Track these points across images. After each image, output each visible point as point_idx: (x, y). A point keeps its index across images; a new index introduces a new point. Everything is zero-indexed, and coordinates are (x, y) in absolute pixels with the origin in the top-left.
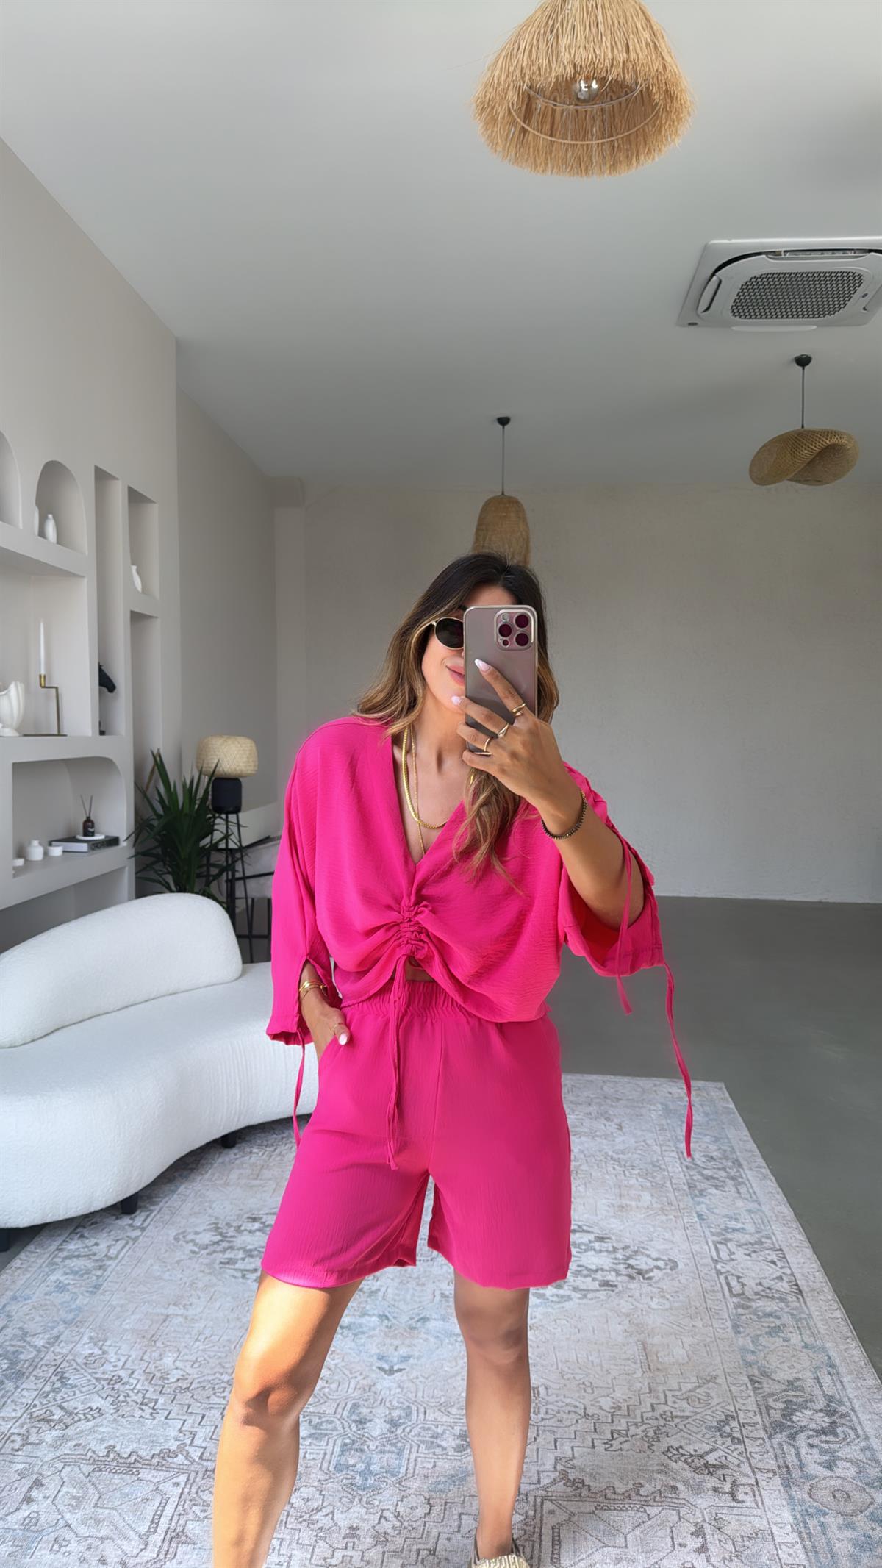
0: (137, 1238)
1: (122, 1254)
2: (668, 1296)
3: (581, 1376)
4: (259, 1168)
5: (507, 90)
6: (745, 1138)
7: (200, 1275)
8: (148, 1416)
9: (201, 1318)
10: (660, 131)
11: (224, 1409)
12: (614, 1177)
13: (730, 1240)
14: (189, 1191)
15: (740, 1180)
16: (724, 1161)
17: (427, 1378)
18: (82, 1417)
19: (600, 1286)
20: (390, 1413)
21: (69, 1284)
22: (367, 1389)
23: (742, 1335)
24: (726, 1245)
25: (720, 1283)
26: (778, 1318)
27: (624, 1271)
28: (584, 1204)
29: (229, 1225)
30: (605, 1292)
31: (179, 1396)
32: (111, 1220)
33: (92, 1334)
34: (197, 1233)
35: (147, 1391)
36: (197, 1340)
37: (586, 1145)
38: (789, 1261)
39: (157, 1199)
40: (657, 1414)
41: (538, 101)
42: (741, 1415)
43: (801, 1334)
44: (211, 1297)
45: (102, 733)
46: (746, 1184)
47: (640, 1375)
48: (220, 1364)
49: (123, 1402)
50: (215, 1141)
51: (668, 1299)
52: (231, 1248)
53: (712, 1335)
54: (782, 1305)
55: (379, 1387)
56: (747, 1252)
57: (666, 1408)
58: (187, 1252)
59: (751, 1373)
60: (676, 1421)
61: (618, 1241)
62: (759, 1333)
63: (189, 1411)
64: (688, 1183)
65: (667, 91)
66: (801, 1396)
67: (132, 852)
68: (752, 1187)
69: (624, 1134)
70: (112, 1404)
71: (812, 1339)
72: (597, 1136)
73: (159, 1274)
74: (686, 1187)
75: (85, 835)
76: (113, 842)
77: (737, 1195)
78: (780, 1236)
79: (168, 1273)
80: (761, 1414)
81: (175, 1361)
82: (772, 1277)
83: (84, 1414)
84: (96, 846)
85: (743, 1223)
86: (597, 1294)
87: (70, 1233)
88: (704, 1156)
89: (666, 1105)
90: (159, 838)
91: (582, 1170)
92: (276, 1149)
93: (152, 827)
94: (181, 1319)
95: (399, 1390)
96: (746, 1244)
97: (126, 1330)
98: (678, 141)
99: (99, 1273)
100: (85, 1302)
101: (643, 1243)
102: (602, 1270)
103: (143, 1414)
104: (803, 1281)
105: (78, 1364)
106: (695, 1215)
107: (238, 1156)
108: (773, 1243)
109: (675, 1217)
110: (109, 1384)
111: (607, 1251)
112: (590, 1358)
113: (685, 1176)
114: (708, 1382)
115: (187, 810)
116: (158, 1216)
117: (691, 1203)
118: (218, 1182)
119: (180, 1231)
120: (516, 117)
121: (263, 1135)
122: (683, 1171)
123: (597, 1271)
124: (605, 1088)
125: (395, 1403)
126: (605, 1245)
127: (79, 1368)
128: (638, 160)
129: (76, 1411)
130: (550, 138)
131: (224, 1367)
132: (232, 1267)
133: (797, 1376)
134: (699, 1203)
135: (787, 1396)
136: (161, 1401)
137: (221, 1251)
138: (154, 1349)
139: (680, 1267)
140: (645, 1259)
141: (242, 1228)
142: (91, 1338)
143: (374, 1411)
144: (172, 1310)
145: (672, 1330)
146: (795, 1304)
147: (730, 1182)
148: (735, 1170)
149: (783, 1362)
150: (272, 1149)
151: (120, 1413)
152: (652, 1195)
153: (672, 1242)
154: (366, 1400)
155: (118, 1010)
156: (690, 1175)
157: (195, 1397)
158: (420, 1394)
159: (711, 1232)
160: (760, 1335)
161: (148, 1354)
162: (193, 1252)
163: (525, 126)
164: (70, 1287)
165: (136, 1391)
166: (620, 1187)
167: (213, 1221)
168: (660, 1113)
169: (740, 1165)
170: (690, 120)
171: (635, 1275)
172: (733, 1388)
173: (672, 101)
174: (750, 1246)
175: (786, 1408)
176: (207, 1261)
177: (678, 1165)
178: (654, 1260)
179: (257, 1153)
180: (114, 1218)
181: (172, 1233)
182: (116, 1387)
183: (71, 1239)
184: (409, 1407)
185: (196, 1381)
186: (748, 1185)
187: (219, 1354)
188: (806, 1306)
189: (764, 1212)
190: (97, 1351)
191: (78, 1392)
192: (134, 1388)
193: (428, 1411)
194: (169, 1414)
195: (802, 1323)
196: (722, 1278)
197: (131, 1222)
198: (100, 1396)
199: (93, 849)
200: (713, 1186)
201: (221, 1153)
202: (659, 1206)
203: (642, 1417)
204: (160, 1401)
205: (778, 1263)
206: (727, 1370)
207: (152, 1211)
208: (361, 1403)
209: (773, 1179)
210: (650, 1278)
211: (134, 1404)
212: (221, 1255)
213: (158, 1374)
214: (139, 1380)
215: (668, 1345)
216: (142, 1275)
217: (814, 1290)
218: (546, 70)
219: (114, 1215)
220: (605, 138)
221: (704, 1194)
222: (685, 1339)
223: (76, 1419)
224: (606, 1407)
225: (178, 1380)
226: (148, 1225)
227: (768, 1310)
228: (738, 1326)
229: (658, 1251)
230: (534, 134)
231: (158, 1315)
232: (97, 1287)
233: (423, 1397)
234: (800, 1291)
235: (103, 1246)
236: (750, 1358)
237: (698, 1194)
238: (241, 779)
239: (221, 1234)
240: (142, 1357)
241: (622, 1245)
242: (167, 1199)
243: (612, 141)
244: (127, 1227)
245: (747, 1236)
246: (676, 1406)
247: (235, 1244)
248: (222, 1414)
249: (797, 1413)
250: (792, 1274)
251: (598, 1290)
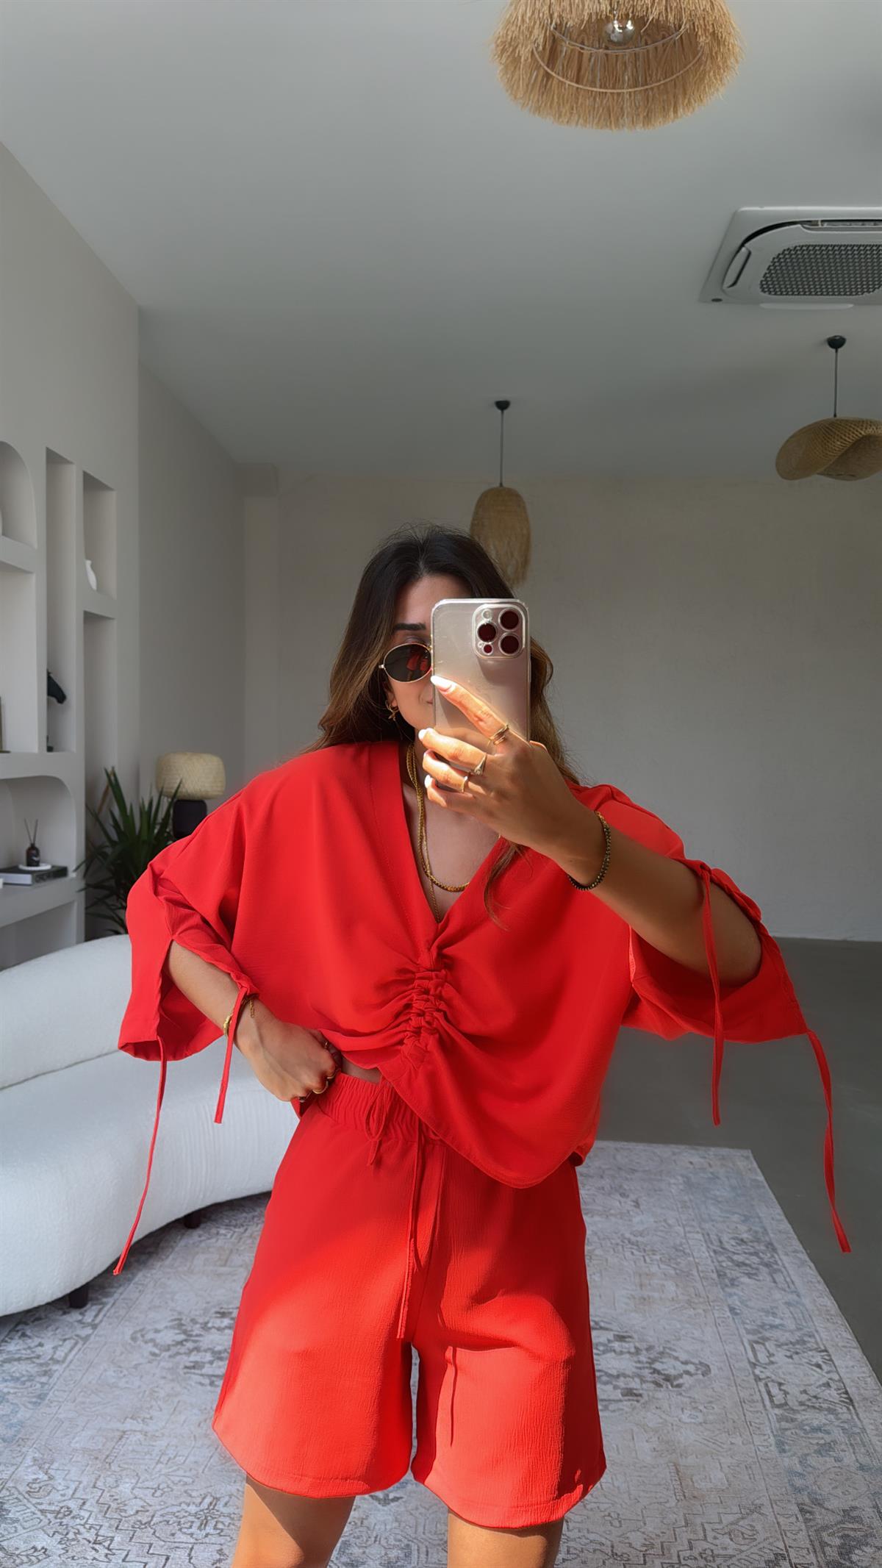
0: (88, 1337)
1: (70, 1357)
2: (701, 1407)
3: (606, 1506)
4: (227, 1252)
5: (533, 27)
6: (778, 1217)
7: (162, 1382)
8: (102, 1558)
9: (163, 1435)
10: (702, 79)
11: (192, 1549)
12: (632, 1263)
13: (768, 1339)
14: (148, 1280)
15: (775, 1267)
16: (755, 1244)
17: (428, 1510)
18: (25, 1559)
19: (623, 1395)
20: (386, 1554)
21: (9, 1393)
22: (359, 1524)
23: (789, 1454)
24: (764, 1344)
25: (759, 1391)
26: (828, 1433)
27: (649, 1377)
28: (600, 1296)
29: (194, 1321)
30: (629, 1403)
31: (138, 1533)
32: (57, 1316)
33: (36, 1455)
34: (157, 1331)
35: (101, 1526)
36: (159, 1462)
37: (600, 1226)
38: (837, 1364)
39: (112, 1290)
40: (695, 1553)
41: (563, 44)
42: (792, 1553)
43: (854, 1453)
44: (175, 1410)
45: (50, 749)
46: (782, 1273)
47: (674, 1504)
48: (186, 1492)
49: (73, 1540)
50: (178, 1221)
51: (701, 1411)
52: (197, 1349)
53: (754, 1455)
54: (831, 1417)
55: (372, 1520)
56: (788, 1354)
57: (706, 1545)
58: (146, 1354)
59: (800, 1501)
60: (719, 1561)
61: (642, 1340)
62: (806, 1452)
63: (151, 1552)
64: (717, 1271)
65: (714, 33)
66: (859, 1530)
67: (82, 884)
68: (789, 1276)
69: (642, 1212)
70: (60, 1543)
71: (868, 1458)
72: (612, 1215)
73: (114, 1380)
74: (715, 1276)
75: (29, 864)
76: (60, 872)
77: (773, 1284)
78: (824, 1335)
79: (124, 1380)
80: (815, 1552)
81: (133, 1489)
82: (818, 1384)
83: (27, 1556)
84: (41, 877)
85: (782, 1319)
86: (620, 1405)
87: (10, 1331)
88: (733, 1238)
89: (688, 1178)
90: (112, 868)
91: (597, 1255)
92: (246, 1230)
93: (105, 855)
94: (139, 1436)
95: (395, 1524)
96: (787, 1344)
97: (75, 1450)
98: (722, 89)
99: (44, 1379)
100: (28, 1416)
101: (668, 1342)
102: (625, 1376)
103: (97, 1556)
104: (854, 1389)
105: (20, 1493)
106: (727, 1309)
107: (203, 1238)
108: (817, 1343)
109: (704, 1310)
110: (56, 1518)
111: (629, 1353)
112: (616, 1484)
113: (713, 1262)
114: (752, 1512)
115: (144, 836)
116: (113, 1311)
117: (721, 1295)
118: (180, 1269)
119: (138, 1328)
120: (539, 60)
121: (231, 1213)
122: (711, 1257)
123: (618, 1376)
124: (619, 1157)
125: (392, 1542)
126: (627, 1345)
127: (21, 1497)
128: (675, 112)
129: (17, 1552)
130: (577, 86)
131: (190, 1496)
132: (199, 1372)
133: (854, 1504)
134: (730, 1295)
135: (844, 1529)
136: (117, 1539)
137: (185, 1353)
138: (109, 1473)
139: (713, 1372)
140: (673, 1362)
141: (210, 1325)
142: (35, 1460)
143: (367, 1551)
144: (129, 1424)
145: (708, 1449)
146: (846, 1416)
147: (764, 1270)
148: (769, 1255)
149: (836, 1487)
150: (242, 1230)
151: (70, 1554)
152: (677, 1285)
153: (703, 1341)
154: (358, 1538)
155: (67, 1067)
156: (719, 1262)
157: (157, 1534)
158: (420, 1529)
159: (746, 1329)
160: (808, 1455)
161: (102, 1479)
162: (154, 1354)
163: (549, 71)
164: (10, 1397)
165: (87, 1526)
166: (640, 1275)
167: (176, 1316)
168: (681, 1187)
169: (774, 1250)
170: (736, 68)
171: (662, 1382)
172: (781, 1519)
173: (719, 44)
174: (791, 1346)
175: (842, 1546)
176: (170, 1365)
177: (704, 1249)
178: (682, 1363)
179: (225, 1235)
180: (61, 1312)
181: (129, 1332)
182: (65, 1521)
183: (11, 1339)
184: (408, 1545)
185: (159, 1513)
186: (785, 1273)
187: (185, 1479)
188: (859, 1419)
189: (803, 1305)
190: (42, 1476)
191: (19, 1528)
192: (86, 1523)
193: (429, 1550)
194: (127, 1555)
195: (855, 1440)
196: (761, 1384)
197: (80, 1317)
198: (45, 1533)
199: (37, 881)
200: (747, 1274)
201: (183, 1234)
202: (686, 1298)
203: (679, 1556)
204: (115, 1539)
205: (824, 1366)
206: (772, 1497)
207: (104, 1304)
208: (353, 1540)
209: (812, 1265)
210: (679, 1386)
211: (87, 1543)
212: (185, 1358)
213: (114, 1505)
214: (91, 1512)
215: (704, 1467)
216: (94, 1382)
217: (867, 1399)
218: (578, 6)
219: (61, 1309)
220: (636, 87)
221: (736, 1283)
222: (723, 1460)
223: (18, 1561)
224: (638, 1545)
225: (137, 1512)
226: (101, 1321)
227: (816, 1423)
228: (783, 1443)
229: (687, 1352)
230: (560, 81)
231: (113, 1430)
232: (41, 1397)
233: (424, 1533)
234: (851, 1400)
235: (48, 1347)
236: (799, 1482)
237: (729, 1284)
238: (207, 802)
239: (185, 1332)
240: (96, 1483)
241: (645, 1345)
242: (121, 1290)
243: (647, 89)
244: (76, 1324)
245: (787, 1334)
246: (717, 1542)
247: (201, 1344)
248: (189, 1555)
249: (856, 1551)
250: (841, 1380)
251: (621, 1401)
